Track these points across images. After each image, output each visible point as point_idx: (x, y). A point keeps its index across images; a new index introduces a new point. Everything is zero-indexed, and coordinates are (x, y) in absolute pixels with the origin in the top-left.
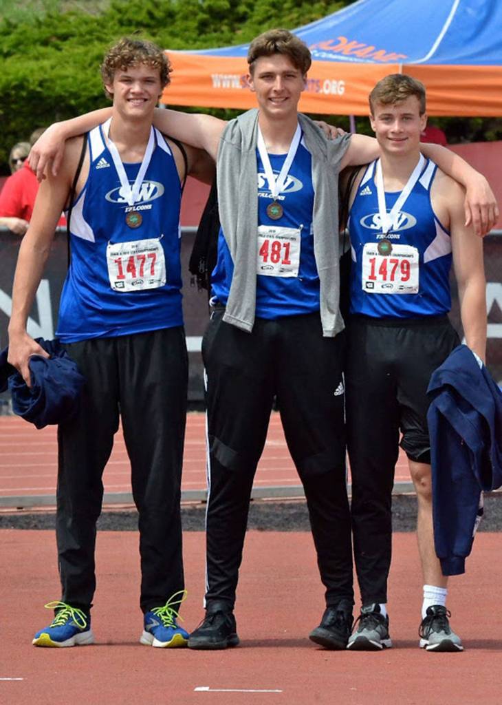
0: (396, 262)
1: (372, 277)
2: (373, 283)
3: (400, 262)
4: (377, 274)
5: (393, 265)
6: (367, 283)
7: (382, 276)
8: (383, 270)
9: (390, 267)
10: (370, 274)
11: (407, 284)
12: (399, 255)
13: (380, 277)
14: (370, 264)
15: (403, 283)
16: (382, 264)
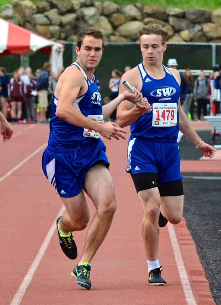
0: (169, 111)
1: (158, 119)
2: (159, 122)
3: (171, 111)
4: (160, 117)
5: (168, 113)
6: (155, 122)
7: (163, 118)
8: (163, 115)
9: (166, 114)
10: (157, 118)
11: (173, 121)
12: (170, 108)
13: (162, 119)
14: (157, 113)
15: (172, 121)
16: (163, 113)
